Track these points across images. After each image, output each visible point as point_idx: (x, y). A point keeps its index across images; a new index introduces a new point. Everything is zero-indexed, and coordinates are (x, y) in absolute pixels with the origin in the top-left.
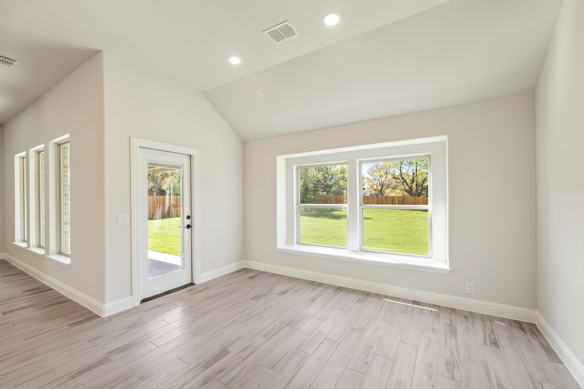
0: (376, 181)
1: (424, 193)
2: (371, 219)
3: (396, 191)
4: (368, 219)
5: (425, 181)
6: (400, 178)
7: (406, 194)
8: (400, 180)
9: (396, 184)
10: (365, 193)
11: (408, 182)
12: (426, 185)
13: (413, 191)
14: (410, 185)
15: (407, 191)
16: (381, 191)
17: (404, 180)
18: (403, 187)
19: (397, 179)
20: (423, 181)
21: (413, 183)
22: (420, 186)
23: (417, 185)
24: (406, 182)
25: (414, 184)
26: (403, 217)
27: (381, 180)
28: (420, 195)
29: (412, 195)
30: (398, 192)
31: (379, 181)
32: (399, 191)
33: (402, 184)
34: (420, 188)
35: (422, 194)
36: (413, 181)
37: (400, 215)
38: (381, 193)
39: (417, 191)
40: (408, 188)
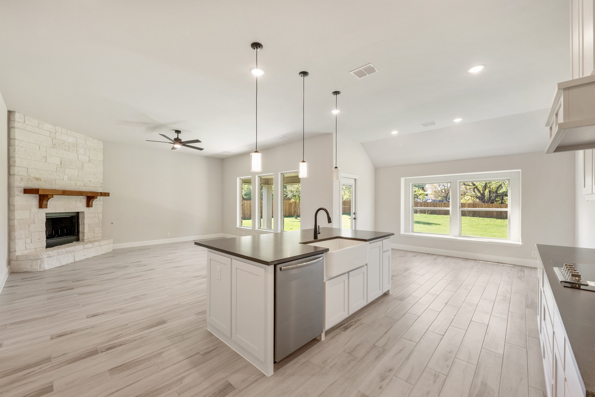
0: (440, 187)
1: (499, 200)
2: (439, 225)
3: (466, 198)
4: (437, 224)
5: (501, 187)
6: (471, 184)
7: (477, 201)
8: (471, 187)
9: (466, 190)
10: (427, 199)
11: (481, 189)
12: (501, 192)
13: (486, 197)
14: (482, 192)
15: (478, 198)
16: (447, 197)
17: (475, 186)
18: (474, 193)
19: (467, 185)
20: (498, 188)
21: (485, 189)
22: (494, 192)
23: (490, 192)
24: (477, 188)
25: (487, 190)
26: (474, 224)
27: (446, 185)
28: (494, 202)
29: (484, 202)
30: (468, 198)
31: (445, 187)
32: (470, 197)
33: (473, 191)
34: (494, 195)
35: (496, 201)
36: (485, 187)
37: (471, 222)
38: (446, 200)
39: (490, 197)
40: (479, 194)
